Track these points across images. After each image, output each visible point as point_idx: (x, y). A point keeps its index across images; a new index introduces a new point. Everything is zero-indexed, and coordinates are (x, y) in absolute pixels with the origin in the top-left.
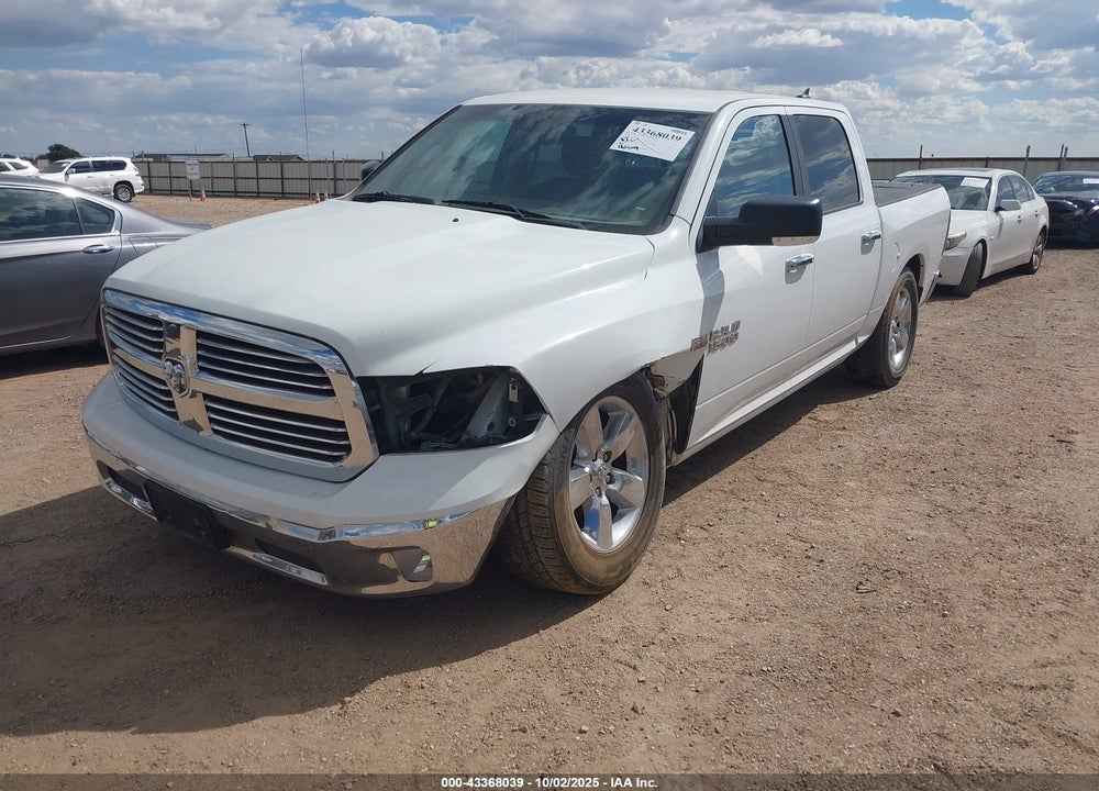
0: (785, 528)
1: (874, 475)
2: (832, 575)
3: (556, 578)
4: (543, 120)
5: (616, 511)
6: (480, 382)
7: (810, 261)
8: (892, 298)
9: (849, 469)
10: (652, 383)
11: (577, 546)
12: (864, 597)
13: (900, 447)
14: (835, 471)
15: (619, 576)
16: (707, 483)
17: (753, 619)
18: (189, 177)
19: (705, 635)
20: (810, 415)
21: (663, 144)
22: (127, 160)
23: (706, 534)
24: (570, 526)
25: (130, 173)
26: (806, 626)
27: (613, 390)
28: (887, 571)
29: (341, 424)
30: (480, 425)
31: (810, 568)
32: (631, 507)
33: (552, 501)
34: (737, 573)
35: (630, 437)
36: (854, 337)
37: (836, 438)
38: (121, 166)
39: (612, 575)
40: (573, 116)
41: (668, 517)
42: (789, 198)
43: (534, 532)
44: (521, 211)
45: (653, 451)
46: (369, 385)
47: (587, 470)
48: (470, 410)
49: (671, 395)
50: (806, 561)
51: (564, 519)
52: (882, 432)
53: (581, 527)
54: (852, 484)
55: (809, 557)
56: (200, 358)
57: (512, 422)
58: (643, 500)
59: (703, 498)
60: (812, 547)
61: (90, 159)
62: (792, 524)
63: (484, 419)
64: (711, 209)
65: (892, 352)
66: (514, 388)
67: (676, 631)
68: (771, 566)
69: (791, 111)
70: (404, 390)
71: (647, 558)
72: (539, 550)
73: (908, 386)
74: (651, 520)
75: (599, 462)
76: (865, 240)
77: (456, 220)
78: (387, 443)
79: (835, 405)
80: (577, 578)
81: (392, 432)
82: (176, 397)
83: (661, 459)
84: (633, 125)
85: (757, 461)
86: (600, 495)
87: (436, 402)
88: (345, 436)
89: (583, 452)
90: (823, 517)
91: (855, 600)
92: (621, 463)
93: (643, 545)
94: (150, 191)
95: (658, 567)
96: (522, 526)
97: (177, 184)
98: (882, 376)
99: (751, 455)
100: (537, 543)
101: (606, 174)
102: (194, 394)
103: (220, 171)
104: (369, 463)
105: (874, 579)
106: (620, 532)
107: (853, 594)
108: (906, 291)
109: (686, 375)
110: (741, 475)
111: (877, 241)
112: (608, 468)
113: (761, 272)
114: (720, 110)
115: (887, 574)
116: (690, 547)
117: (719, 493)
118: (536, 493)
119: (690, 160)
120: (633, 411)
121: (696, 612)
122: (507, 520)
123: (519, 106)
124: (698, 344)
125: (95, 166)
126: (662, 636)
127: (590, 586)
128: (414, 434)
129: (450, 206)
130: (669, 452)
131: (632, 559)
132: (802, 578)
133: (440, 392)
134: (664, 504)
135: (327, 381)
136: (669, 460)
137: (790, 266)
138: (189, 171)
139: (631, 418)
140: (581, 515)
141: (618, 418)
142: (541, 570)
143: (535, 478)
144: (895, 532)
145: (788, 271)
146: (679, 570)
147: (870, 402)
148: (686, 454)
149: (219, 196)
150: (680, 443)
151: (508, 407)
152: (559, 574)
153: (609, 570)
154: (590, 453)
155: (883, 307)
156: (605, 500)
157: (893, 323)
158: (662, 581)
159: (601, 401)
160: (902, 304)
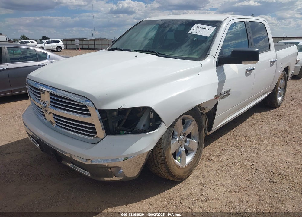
0: (244, 157)
1: (274, 138)
2: (260, 175)
3: (166, 176)
4: (170, 24)
5: (187, 152)
6: (141, 110)
7: (254, 69)
8: (279, 80)
9: (265, 136)
10: (200, 109)
11: (173, 166)
12: (272, 185)
13: (281, 128)
14: (260, 136)
15: (188, 174)
16: (218, 140)
17: (233, 192)
18: (76, 45)
19: (217, 197)
20: (251, 117)
21: (205, 31)
22: (60, 40)
23: (217, 159)
24: (171, 159)
25: (61, 44)
26: (252, 195)
27: (186, 113)
28: (280, 175)
29: (93, 125)
30: (141, 125)
31: (253, 172)
32: (192, 151)
33: (164, 151)
34: (228, 173)
35: (192, 128)
36: (266, 93)
37: (260, 125)
38: (59, 42)
39: (185, 174)
40: (179, 23)
41: (206, 151)
42: (246, 49)
43: (158, 161)
44: (158, 53)
45: (200, 132)
46: (103, 113)
47: (177, 139)
48: (138, 119)
49: (207, 113)
50: (251, 169)
51: (169, 157)
52: (275, 123)
53: (175, 158)
54: (266, 141)
55: (252, 168)
56: (51, 102)
57: (151, 124)
58: (197, 148)
59: (217, 145)
60: (253, 164)
61: (50, 40)
62: (246, 156)
63: (142, 123)
64: (221, 52)
65: (278, 96)
66: (151, 113)
67: (207, 195)
68: (239, 171)
69: (248, 21)
70: (115, 113)
71: (198, 167)
72: (160, 167)
73: (283, 107)
74: (199, 155)
75: (182, 137)
76: (271, 62)
77: (136, 56)
78: (109, 131)
79: (259, 114)
80: (173, 176)
81: (111, 127)
82: (45, 113)
83: (203, 135)
84: (196, 25)
85: (235, 133)
86: (182, 147)
87: (126, 117)
88: (94, 129)
89: (176, 133)
90: (257, 153)
91: (269, 186)
92: (189, 136)
93: (196, 164)
94: (66, 48)
95: (201, 170)
96: (154, 159)
97: (73, 46)
98: (275, 105)
99: (233, 130)
100: (159, 165)
101: (189, 40)
102: (50, 113)
103: (84, 43)
104: (103, 138)
105: (275, 178)
106: (188, 159)
107: (268, 183)
108: (283, 78)
109: (212, 107)
110: (229, 137)
111: (275, 62)
112: (185, 138)
113: (238, 73)
114: (224, 20)
115: (280, 176)
116: (212, 163)
117: (222, 144)
118: (159, 149)
119: (214, 36)
120: (193, 119)
121: (214, 188)
122: (150, 156)
123: (162, 20)
124: (216, 97)
125: (52, 42)
126: (202, 197)
127: (178, 178)
128: (119, 128)
129: (136, 52)
130: (206, 131)
131: (193, 168)
132: (250, 176)
133: (128, 114)
134: (204, 147)
135: (88, 111)
136: (206, 134)
137: (247, 71)
138: (76, 43)
139: (192, 122)
140: (175, 155)
141: (189, 121)
142: (161, 173)
143: (159, 143)
144: (282, 160)
145: (246, 72)
146: (208, 172)
147: (271, 113)
148: (211, 132)
149: (84, 50)
150: (210, 128)
151: (150, 120)
152: (167, 175)
153: (185, 173)
154: (179, 133)
155: (276, 83)
156: (183, 149)
157: (279, 88)
158: (203, 176)
159: (182, 117)
160: (282, 82)
